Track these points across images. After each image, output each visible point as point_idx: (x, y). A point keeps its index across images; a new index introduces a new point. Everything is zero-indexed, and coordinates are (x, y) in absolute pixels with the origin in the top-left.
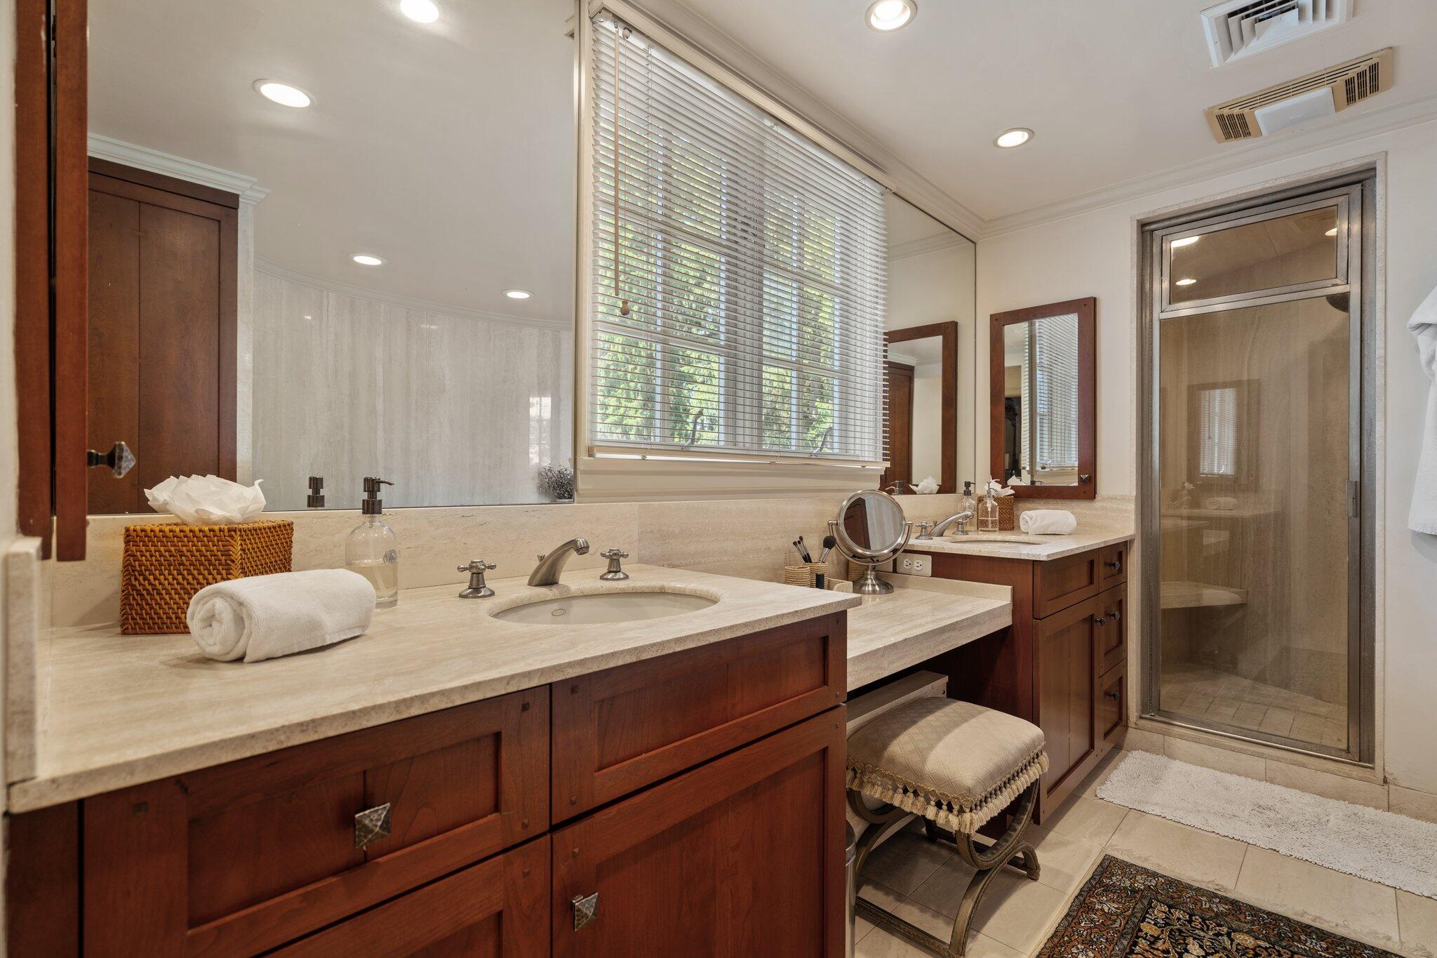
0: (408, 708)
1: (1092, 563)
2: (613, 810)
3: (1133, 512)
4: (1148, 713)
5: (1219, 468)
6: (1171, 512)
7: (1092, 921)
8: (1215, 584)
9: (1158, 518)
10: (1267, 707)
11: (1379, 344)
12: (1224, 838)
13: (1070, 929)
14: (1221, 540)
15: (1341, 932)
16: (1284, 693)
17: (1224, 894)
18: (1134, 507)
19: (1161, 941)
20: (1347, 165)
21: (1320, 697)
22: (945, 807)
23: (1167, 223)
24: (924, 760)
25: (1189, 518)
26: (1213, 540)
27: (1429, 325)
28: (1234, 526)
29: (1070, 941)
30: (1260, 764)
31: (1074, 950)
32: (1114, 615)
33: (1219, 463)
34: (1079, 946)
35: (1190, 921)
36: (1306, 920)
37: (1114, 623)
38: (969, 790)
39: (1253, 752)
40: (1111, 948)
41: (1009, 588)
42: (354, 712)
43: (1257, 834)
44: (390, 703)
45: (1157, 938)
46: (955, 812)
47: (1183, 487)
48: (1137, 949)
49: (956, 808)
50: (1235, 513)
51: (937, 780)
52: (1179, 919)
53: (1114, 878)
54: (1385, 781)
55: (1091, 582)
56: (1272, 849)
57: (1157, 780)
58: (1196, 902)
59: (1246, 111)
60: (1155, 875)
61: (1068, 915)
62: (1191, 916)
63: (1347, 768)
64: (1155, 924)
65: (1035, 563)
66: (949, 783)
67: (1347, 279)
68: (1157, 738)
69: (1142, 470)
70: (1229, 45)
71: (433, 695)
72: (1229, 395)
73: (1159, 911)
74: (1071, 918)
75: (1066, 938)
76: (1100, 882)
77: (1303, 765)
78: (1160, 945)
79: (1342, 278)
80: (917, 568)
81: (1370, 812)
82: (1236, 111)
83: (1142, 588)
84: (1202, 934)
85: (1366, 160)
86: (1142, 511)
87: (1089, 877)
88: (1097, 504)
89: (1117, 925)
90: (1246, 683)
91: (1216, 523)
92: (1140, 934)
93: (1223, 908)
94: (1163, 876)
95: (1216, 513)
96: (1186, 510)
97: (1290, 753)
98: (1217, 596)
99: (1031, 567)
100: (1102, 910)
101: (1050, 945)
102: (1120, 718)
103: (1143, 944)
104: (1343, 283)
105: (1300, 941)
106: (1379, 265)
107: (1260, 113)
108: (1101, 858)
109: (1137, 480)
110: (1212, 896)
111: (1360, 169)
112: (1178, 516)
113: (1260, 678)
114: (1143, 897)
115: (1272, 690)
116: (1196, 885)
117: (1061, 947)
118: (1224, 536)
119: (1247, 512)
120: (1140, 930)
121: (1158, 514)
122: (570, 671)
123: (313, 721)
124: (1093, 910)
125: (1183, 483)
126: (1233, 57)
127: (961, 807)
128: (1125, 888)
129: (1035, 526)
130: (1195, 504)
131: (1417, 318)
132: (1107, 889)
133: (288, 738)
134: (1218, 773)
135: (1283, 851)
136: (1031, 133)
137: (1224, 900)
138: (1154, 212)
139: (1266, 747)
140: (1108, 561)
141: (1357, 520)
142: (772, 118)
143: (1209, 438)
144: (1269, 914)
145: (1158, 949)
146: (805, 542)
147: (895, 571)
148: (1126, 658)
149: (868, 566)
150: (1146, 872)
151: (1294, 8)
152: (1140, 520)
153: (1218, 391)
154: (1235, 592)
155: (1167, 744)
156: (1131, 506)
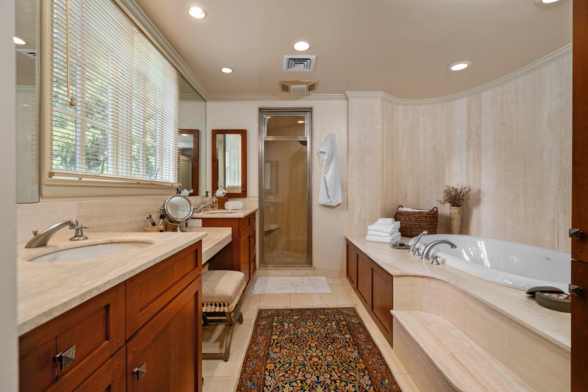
0: (85, 297)
1: (250, 218)
2: (145, 328)
3: (258, 201)
4: (261, 265)
7: (261, 328)
8: (273, 224)
12: (285, 294)
13: (256, 333)
15: (312, 307)
17: (289, 308)
19: (278, 326)
20: (307, 106)
22: (222, 306)
23: (266, 111)
24: (214, 292)
27: (323, 152)
29: (257, 336)
30: (289, 272)
31: (258, 338)
34: (259, 337)
35: (283, 318)
36: (306, 307)
38: (231, 297)
39: (287, 269)
40: (267, 333)
41: (231, 228)
42: (65, 303)
43: (292, 291)
44: (78, 296)
45: (277, 326)
46: (226, 306)
48: (273, 331)
49: (226, 304)
51: (219, 297)
52: (281, 319)
53: (263, 315)
54: (314, 269)
55: (249, 224)
56: (295, 293)
57: (266, 284)
58: (283, 313)
59: (289, 85)
60: (272, 310)
61: (254, 330)
62: (283, 317)
63: (307, 268)
64: (276, 322)
65: (239, 219)
66: (224, 297)
68: (264, 271)
70: (289, 66)
71: (94, 289)
73: (276, 319)
74: (255, 330)
75: (255, 336)
76: (260, 317)
77: (298, 269)
78: (278, 327)
80: (196, 225)
81: (312, 278)
82: (287, 84)
83: (260, 225)
84: (286, 320)
85: (311, 106)
87: (256, 317)
88: (247, 199)
89: (267, 327)
92: (273, 326)
93: (289, 312)
94: (274, 309)
97: (295, 267)
98: (273, 227)
99: (238, 220)
100: (262, 324)
101: (252, 340)
102: (255, 267)
103: (274, 328)
104: (306, 138)
105: (306, 313)
107: (292, 87)
108: (258, 311)
110: (286, 310)
111: (310, 108)
114: (271, 317)
116: (282, 308)
117: (255, 339)
118: (274, 208)
120: (273, 325)
121: (264, 202)
122: (137, 271)
123: (50, 310)
124: (260, 325)
126: (289, 70)
127: (228, 304)
128: (266, 316)
129: (231, 207)
131: (321, 150)
132: (262, 318)
133: (40, 321)
134: (280, 278)
135: (298, 293)
136: (233, 71)
137: (289, 310)
138: (263, 106)
139: (290, 267)
140: (253, 217)
142: (139, 30)
144: (299, 309)
145: (278, 328)
146: (152, 217)
147: (186, 226)
148: (256, 248)
149: (177, 225)
150: (270, 310)
151: (303, 63)
152: (259, 204)
154: (276, 225)
155: (267, 273)
156: (257, 199)
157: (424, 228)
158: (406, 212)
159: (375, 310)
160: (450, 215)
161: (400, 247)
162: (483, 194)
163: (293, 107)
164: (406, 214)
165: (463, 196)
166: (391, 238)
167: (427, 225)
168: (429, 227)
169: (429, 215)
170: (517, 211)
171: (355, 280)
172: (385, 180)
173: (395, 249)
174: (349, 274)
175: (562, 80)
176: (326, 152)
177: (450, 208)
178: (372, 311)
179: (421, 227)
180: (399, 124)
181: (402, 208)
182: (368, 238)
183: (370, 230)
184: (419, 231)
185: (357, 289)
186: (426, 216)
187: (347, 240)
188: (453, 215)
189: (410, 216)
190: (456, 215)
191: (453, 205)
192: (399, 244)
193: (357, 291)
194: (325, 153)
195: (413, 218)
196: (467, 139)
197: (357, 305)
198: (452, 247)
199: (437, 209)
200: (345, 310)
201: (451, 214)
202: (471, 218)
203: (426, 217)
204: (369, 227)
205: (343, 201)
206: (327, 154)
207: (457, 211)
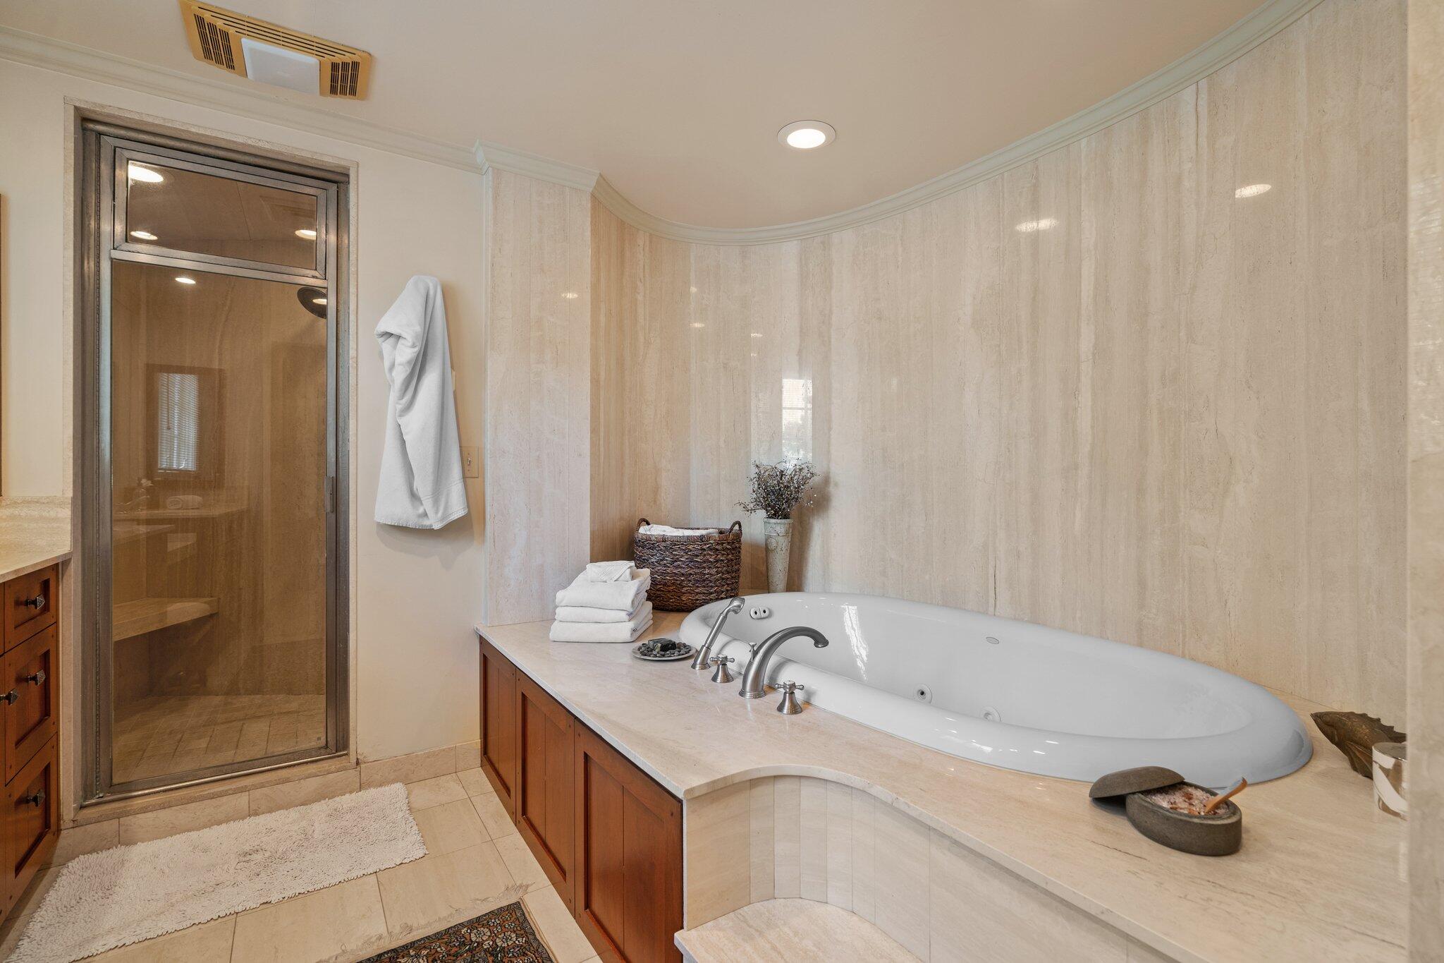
3: (68, 520)
4: (93, 796)
5: (179, 464)
6: (123, 515)
8: (182, 596)
9: (108, 525)
10: (242, 722)
11: (352, 344)
12: (208, 924)
14: (189, 543)
16: (258, 699)
18: (69, 513)
20: (326, 159)
21: (290, 692)
23: (122, 132)
25: (148, 522)
26: (179, 545)
27: (391, 335)
28: (203, 526)
30: (242, 800)
32: (35, 678)
33: (179, 456)
37: (34, 689)
39: (235, 789)
43: (245, 894)
47: (140, 485)
50: (204, 512)
54: (358, 763)
56: (264, 903)
57: (108, 891)
59: (231, 31)
63: (325, 765)
67: (325, 274)
68: (109, 827)
69: (83, 460)
72: (191, 382)
77: (287, 780)
79: (321, 272)
81: (346, 800)
82: (219, 24)
83: (83, 626)
85: (343, 163)
86: (83, 517)
90: (217, 700)
91: (182, 524)
95: (181, 513)
96: (145, 512)
97: (273, 773)
98: (183, 610)
102: (47, 824)
104: (321, 277)
106: (352, 269)
107: (247, 44)
109: (75, 474)
111: (336, 170)
112: (133, 520)
113: (233, 691)
115: (245, 700)
118: (191, 538)
119: (217, 511)
121: (108, 519)
125: (140, 480)
130: (153, 504)
131: (383, 326)
135: (274, 899)
138: (103, 106)
139: (248, 777)
140: (24, 599)
141: (334, 516)
143: (169, 428)
148: (57, 733)
152: (79, 531)
153: (177, 377)
154: (205, 603)
155: (122, 828)
156: (66, 513)
157: (711, 582)
158: (664, 539)
159: (597, 905)
160: (766, 540)
161: (663, 656)
162: (836, 485)
163: (260, 144)
164: (663, 544)
165: (798, 489)
166: (631, 625)
167: (718, 573)
168: (723, 579)
169: (723, 544)
170: (909, 526)
171: (514, 779)
172: (602, 442)
173: (652, 663)
174: (493, 755)
175: (1001, 223)
176: (404, 335)
177: (765, 522)
178: (586, 909)
179: (704, 581)
180: (638, 283)
181: (647, 527)
182: (558, 631)
183: (563, 604)
184: (698, 593)
185: (523, 816)
186: (717, 547)
187: (483, 642)
188: (773, 541)
189: (675, 550)
190: (781, 540)
191: (775, 514)
192: (659, 645)
193: (523, 823)
194: (401, 341)
195: (682, 556)
196: (800, 346)
197: (527, 886)
198: (816, 644)
199: (740, 526)
200: (486, 930)
201: (768, 537)
202: (809, 544)
203: (717, 550)
204: (560, 595)
205: (469, 511)
206: (410, 344)
207: (783, 530)
